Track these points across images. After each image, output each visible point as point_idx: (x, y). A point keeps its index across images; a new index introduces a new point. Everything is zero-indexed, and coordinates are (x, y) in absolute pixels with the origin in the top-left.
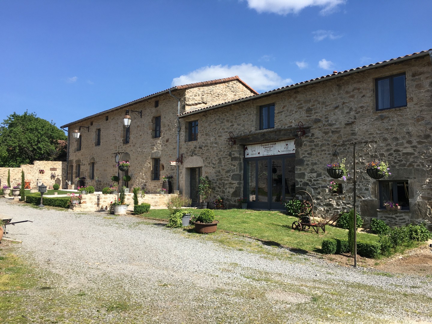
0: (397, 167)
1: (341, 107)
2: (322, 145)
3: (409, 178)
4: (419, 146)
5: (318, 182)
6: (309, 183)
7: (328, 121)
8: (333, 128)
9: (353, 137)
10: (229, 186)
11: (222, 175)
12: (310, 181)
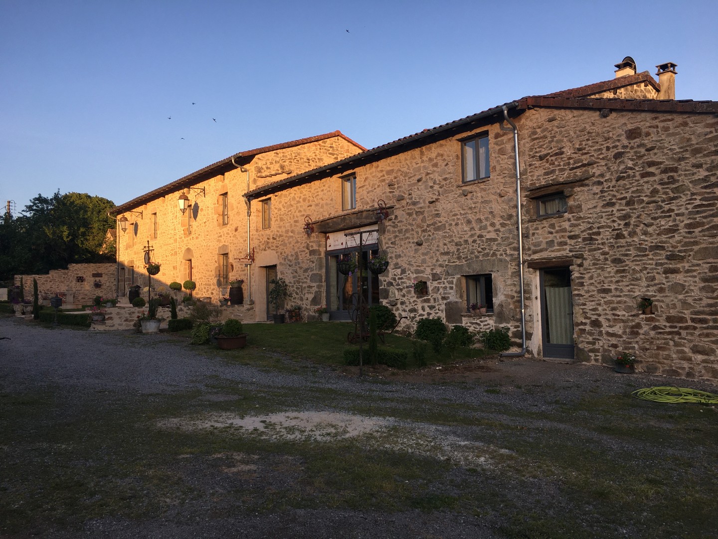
0: (481, 258)
1: (424, 179)
2: (407, 231)
3: (492, 271)
4: (502, 229)
5: (403, 281)
6: (394, 282)
7: (412, 198)
8: (416, 208)
9: (438, 219)
10: (308, 290)
11: (299, 276)
12: (395, 279)
